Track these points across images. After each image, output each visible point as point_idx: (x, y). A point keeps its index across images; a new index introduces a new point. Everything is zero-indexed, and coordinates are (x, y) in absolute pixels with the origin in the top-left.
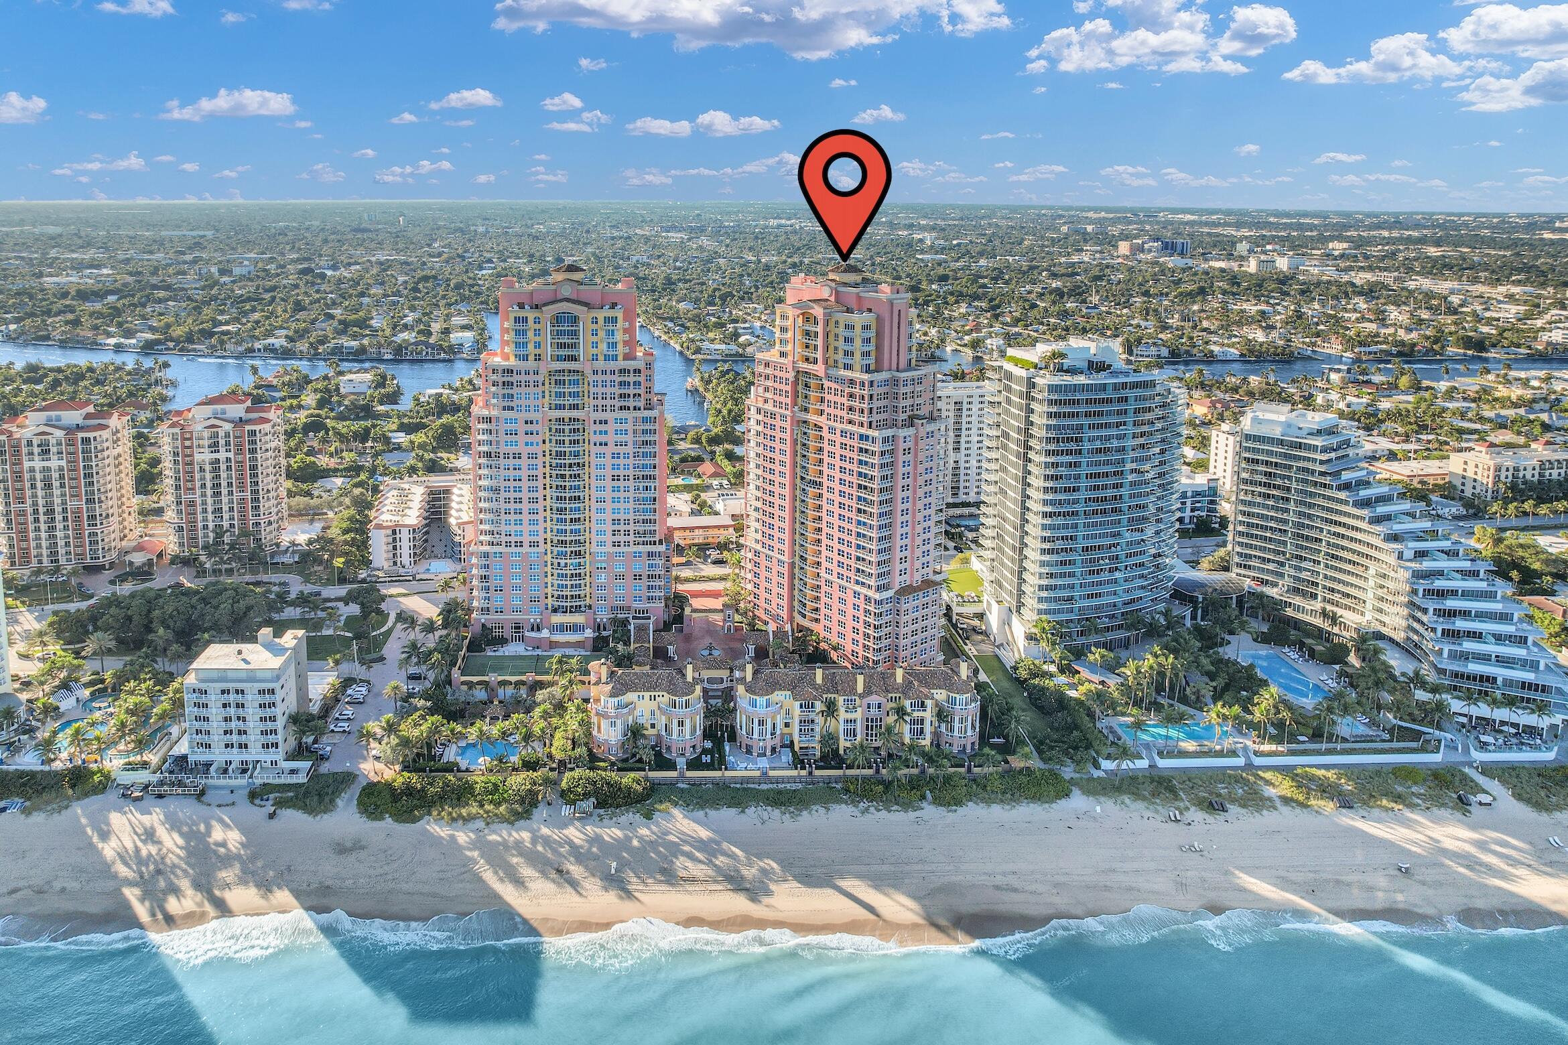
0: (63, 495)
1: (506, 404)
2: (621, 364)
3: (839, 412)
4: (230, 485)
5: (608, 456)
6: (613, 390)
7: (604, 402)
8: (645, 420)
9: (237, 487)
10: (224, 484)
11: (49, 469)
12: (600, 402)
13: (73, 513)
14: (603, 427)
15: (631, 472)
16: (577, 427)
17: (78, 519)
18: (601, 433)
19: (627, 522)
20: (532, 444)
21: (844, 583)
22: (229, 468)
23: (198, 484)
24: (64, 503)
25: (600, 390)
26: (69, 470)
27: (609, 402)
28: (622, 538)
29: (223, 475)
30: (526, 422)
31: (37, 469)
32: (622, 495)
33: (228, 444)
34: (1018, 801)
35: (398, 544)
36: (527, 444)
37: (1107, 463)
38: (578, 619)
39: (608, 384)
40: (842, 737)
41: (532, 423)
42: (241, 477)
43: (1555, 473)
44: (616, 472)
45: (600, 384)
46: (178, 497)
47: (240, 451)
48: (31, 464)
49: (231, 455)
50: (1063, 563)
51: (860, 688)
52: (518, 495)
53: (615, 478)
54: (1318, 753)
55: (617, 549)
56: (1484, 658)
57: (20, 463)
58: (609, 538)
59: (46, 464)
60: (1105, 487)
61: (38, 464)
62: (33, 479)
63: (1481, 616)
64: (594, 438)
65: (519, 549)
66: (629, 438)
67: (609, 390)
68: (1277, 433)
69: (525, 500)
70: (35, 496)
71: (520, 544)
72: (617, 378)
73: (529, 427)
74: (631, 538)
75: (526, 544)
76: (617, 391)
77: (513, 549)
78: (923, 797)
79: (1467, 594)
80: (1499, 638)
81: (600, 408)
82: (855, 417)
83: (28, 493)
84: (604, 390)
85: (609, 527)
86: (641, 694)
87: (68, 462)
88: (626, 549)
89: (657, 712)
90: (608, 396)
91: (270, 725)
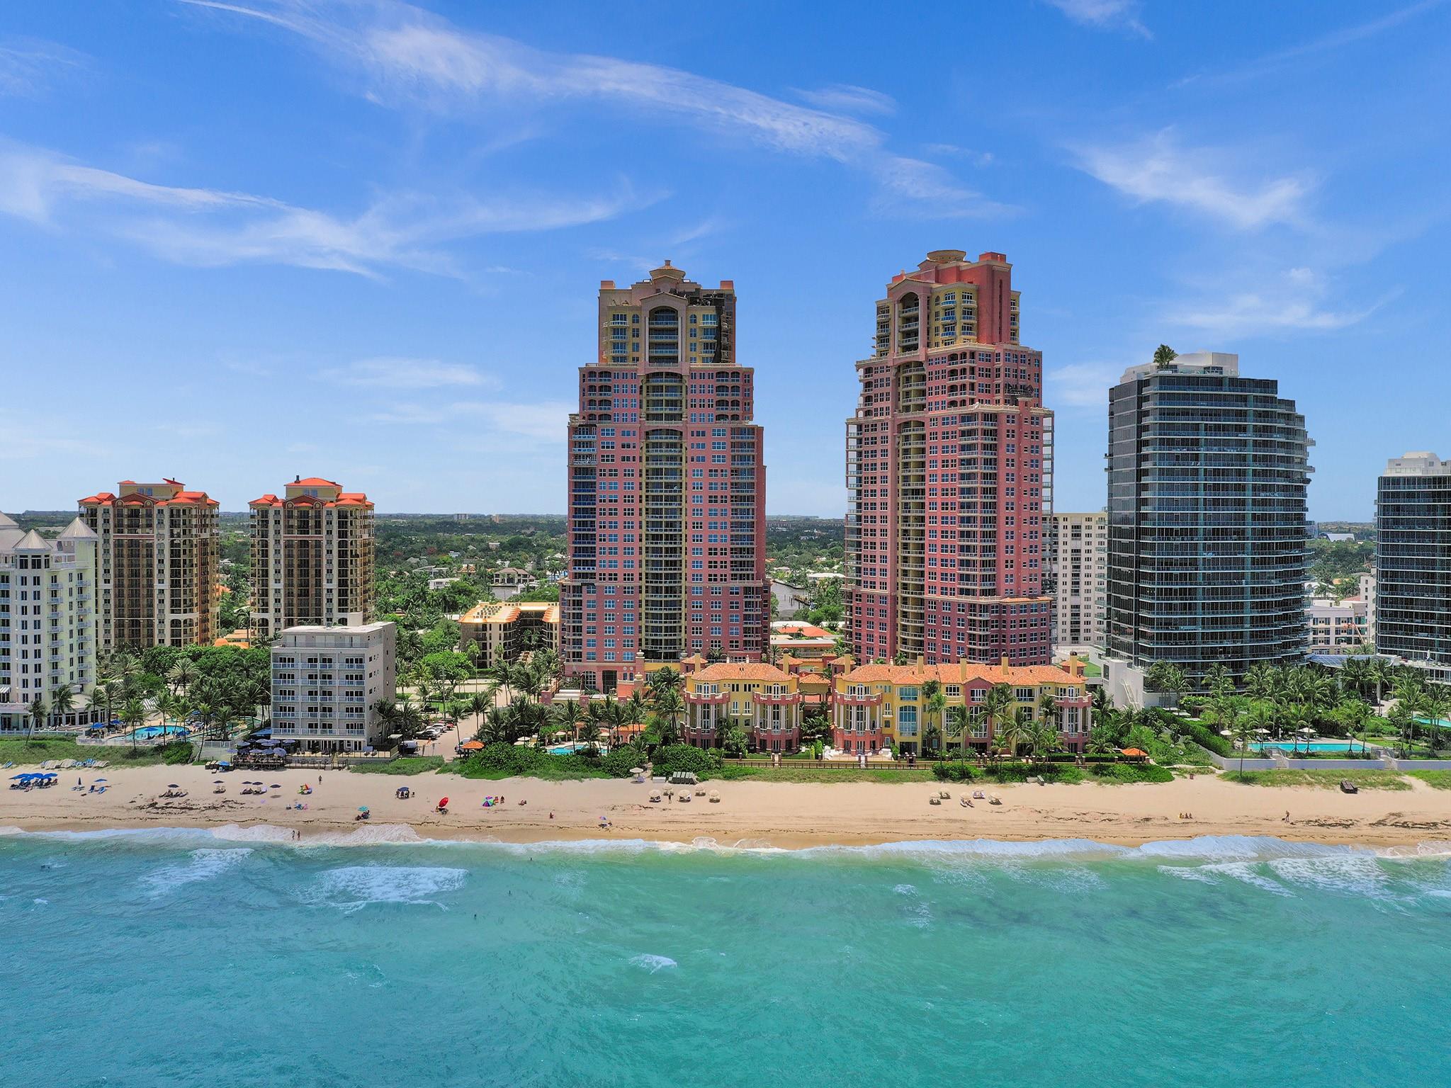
1: (604, 411)
2: (719, 366)
5: (706, 473)
6: (710, 396)
7: (702, 411)
8: (742, 432)
12: (698, 411)
14: (700, 440)
15: (728, 492)
16: (674, 443)
18: (698, 446)
20: (628, 459)
25: (698, 396)
27: (707, 411)
28: (719, 571)
30: (623, 434)
36: (623, 459)
39: (706, 389)
41: (629, 434)
44: (713, 493)
45: (698, 389)
53: (712, 499)
55: (714, 584)
58: (705, 571)
64: (691, 453)
65: (613, 583)
66: (727, 452)
67: (707, 396)
71: (614, 577)
72: (715, 382)
73: (626, 440)
74: (728, 571)
75: (621, 577)
76: (715, 397)
77: (608, 583)
81: (698, 418)
84: (702, 396)
85: (705, 558)
88: (723, 584)
90: (706, 404)
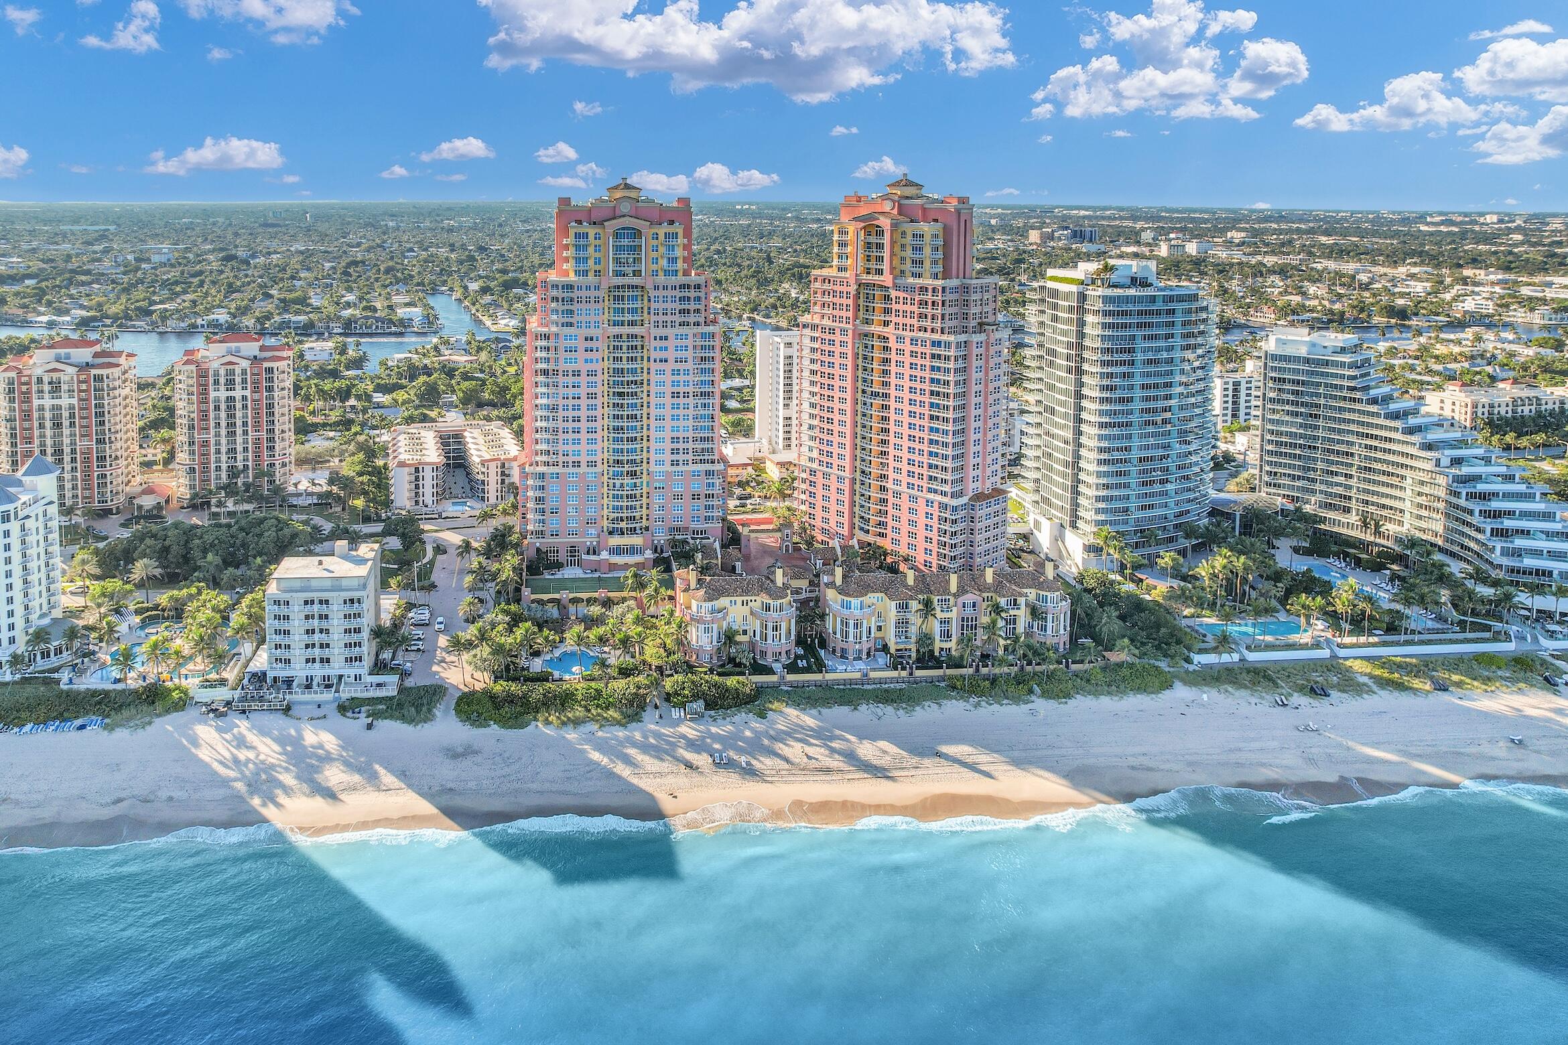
0: (73, 435)
1: (566, 320)
2: (681, 279)
3: (908, 321)
4: (245, 424)
5: (668, 372)
6: (674, 305)
7: (665, 318)
8: (703, 336)
9: (253, 426)
10: (239, 423)
11: (60, 408)
12: (661, 318)
13: (82, 453)
14: (663, 343)
15: (690, 389)
16: (636, 345)
17: (87, 460)
18: (661, 349)
19: (686, 440)
20: (592, 361)
21: (915, 492)
22: (245, 407)
23: (212, 424)
24: (73, 443)
25: (661, 306)
26: (81, 409)
27: (669, 318)
28: (681, 457)
29: (239, 414)
30: (586, 339)
31: (47, 407)
32: (681, 412)
33: (244, 381)
34: (1124, 693)
35: (421, 483)
36: (586, 361)
37: (1157, 374)
38: (637, 540)
39: (669, 299)
40: (937, 638)
41: (592, 339)
42: (257, 415)
43: (1526, 409)
44: (676, 389)
45: (661, 299)
46: (191, 436)
47: (256, 390)
48: (41, 402)
49: (248, 393)
50: (1119, 474)
51: (953, 587)
52: (576, 413)
53: (675, 395)
54: (1398, 644)
55: (675, 468)
56: (1537, 553)
57: (28, 401)
58: (668, 457)
59: (56, 402)
60: (1156, 398)
61: (48, 402)
62: (42, 418)
63: (1525, 515)
64: (653, 355)
65: (576, 470)
66: (689, 354)
67: (669, 306)
68: (1303, 352)
69: (584, 419)
70: (42, 436)
71: (577, 464)
72: (677, 293)
73: (589, 344)
74: (690, 457)
75: (584, 464)
76: (678, 306)
77: (571, 470)
78: (1031, 691)
79: (1508, 496)
80: (1549, 535)
81: (660, 324)
82: (928, 323)
83: (36, 433)
84: (665, 306)
85: (668, 446)
86: (733, 599)
87: (80, 400)
88: (685, 468)
89: (750, 618)
90: (669, 312)
91: (355, 638)
